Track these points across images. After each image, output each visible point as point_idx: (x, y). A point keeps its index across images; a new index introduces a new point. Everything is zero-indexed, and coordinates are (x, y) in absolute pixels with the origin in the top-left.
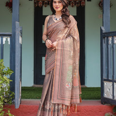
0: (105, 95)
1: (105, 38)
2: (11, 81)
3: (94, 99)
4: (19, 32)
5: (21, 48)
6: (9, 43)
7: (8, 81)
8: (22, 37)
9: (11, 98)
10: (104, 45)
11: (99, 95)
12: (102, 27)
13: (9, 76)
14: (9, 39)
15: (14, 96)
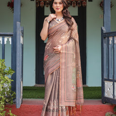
0: (106, 95)
1: (106, 38)
2: (12, 80)
3: (95, 98)
4: (20, 33)
5: (23, 48)
6: (11, 43)
7: (10, 81)
8: (23, 37)
9: (13, 98)
10: (105, 45)
11: (100, 94)
12: (103, 27)
13: (10, 76)
14: (10, 39)
15: (15, 96)
